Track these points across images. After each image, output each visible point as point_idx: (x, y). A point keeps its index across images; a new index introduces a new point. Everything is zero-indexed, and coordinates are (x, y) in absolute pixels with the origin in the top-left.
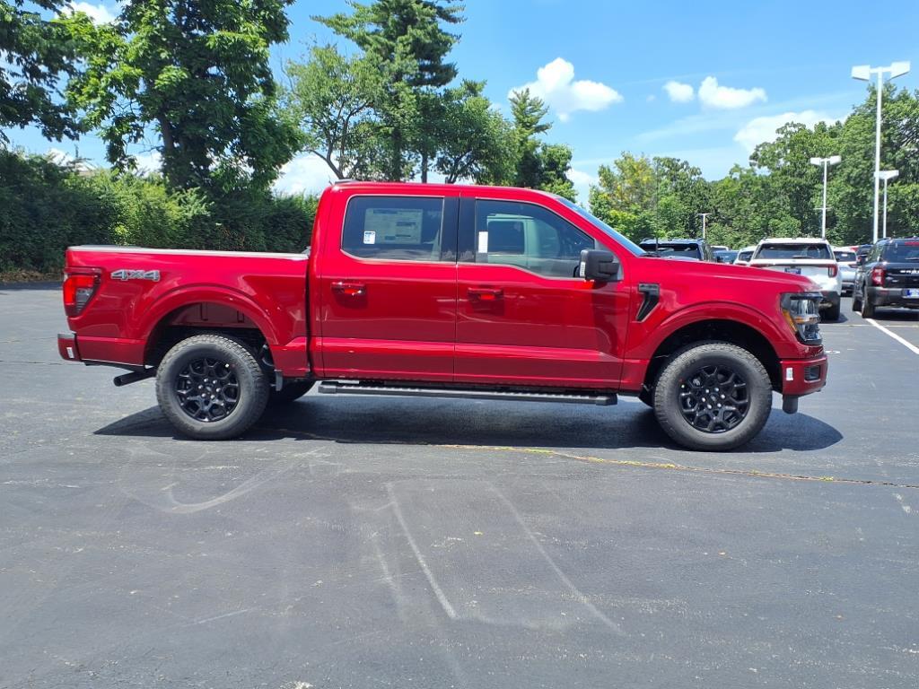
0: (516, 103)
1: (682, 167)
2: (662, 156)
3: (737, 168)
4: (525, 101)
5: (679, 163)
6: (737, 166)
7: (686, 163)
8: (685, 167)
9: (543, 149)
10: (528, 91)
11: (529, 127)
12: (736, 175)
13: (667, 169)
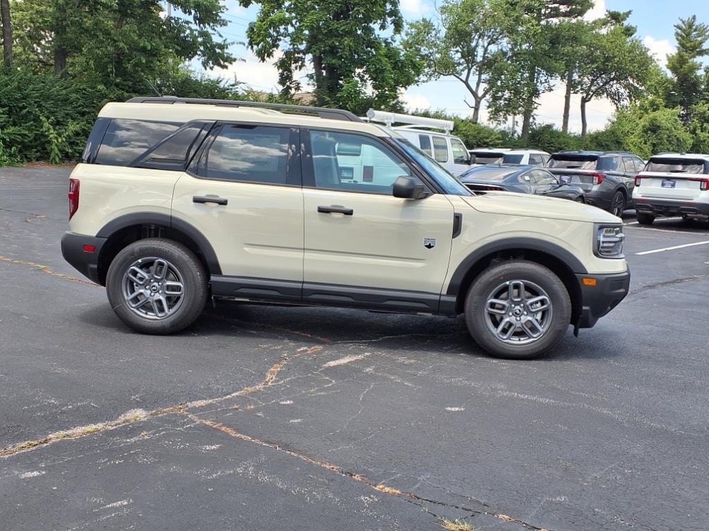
0: (681, 29)
9: (704, 71)
11: (692, 50)
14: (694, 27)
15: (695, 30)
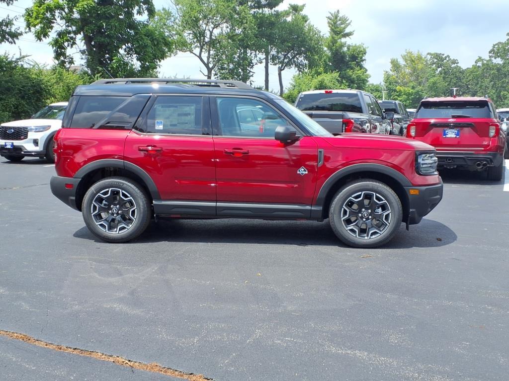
0: (331, 19)
2: (432, 52)
3: (480, 59)
4: (336, 18)
5: (444, 57)
7: (448, 56)
8: (447, 59)
9: (348, 48)
10: (338, 11)
11: (339, 34)
12: (480, 64)
13: (435, 60)
14: (338, 18)
15: (340, 20)
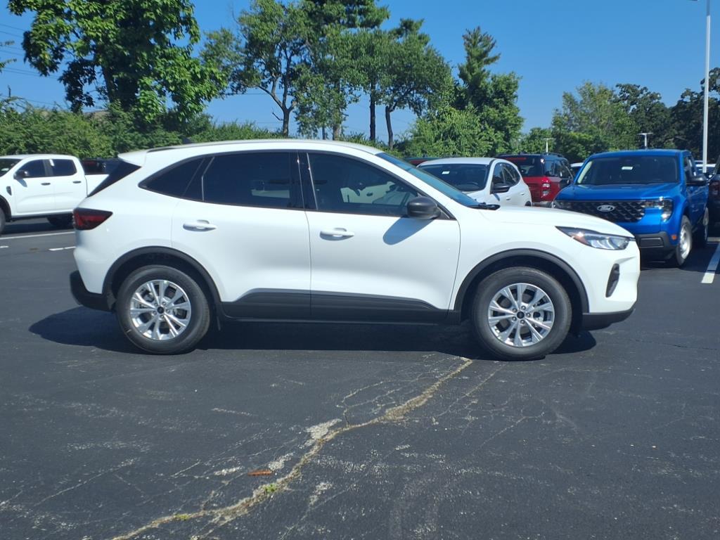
0: (468, 40)
1: (642, 93)
2: (623, 83)
3: (688, 93)
4: (475, 37)
5: (639, 89)
6: (688, 90)
7: (645, 88)
8: (645, 93)
9: (492, 79)
10: (479, 28)
11: (480, 60)
12: (687, 99)
13: (627, 95)
14: (479, 38)
